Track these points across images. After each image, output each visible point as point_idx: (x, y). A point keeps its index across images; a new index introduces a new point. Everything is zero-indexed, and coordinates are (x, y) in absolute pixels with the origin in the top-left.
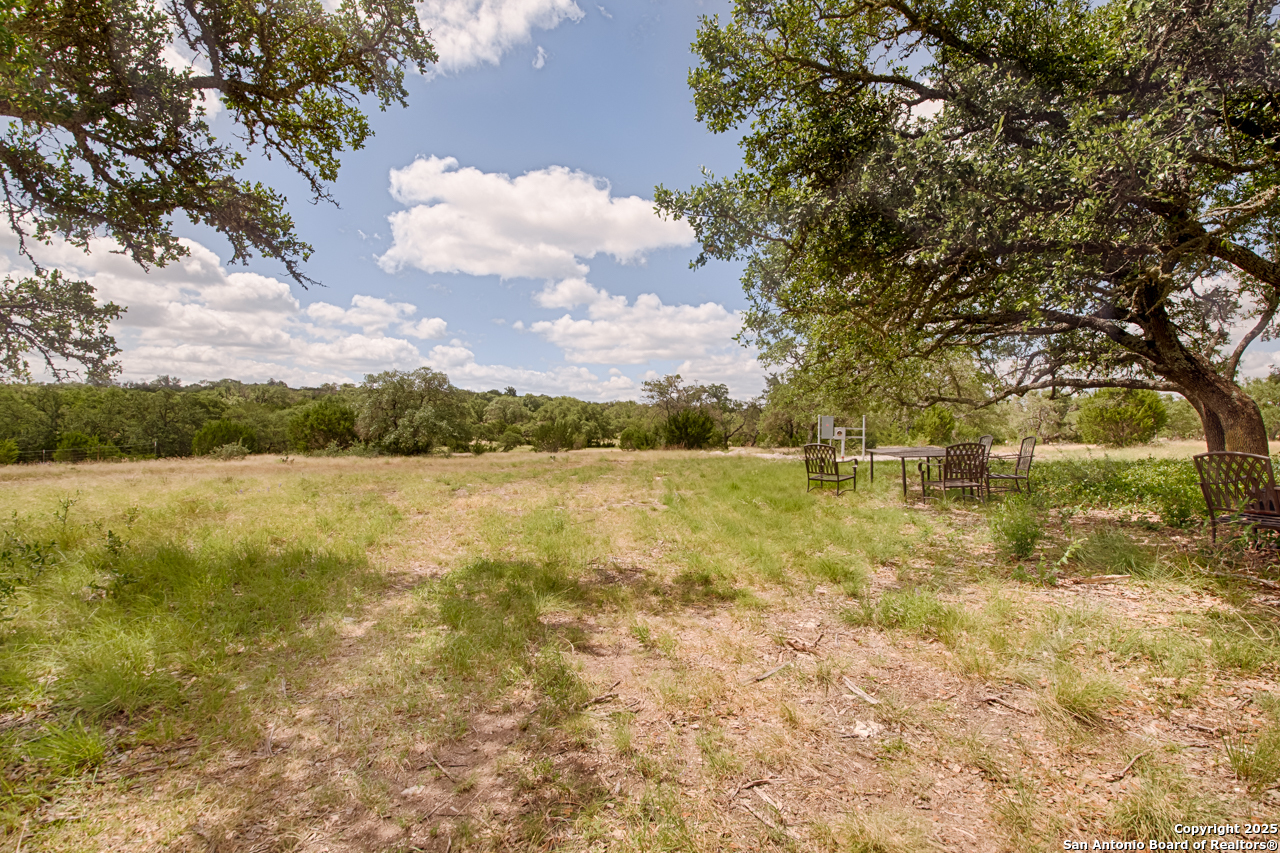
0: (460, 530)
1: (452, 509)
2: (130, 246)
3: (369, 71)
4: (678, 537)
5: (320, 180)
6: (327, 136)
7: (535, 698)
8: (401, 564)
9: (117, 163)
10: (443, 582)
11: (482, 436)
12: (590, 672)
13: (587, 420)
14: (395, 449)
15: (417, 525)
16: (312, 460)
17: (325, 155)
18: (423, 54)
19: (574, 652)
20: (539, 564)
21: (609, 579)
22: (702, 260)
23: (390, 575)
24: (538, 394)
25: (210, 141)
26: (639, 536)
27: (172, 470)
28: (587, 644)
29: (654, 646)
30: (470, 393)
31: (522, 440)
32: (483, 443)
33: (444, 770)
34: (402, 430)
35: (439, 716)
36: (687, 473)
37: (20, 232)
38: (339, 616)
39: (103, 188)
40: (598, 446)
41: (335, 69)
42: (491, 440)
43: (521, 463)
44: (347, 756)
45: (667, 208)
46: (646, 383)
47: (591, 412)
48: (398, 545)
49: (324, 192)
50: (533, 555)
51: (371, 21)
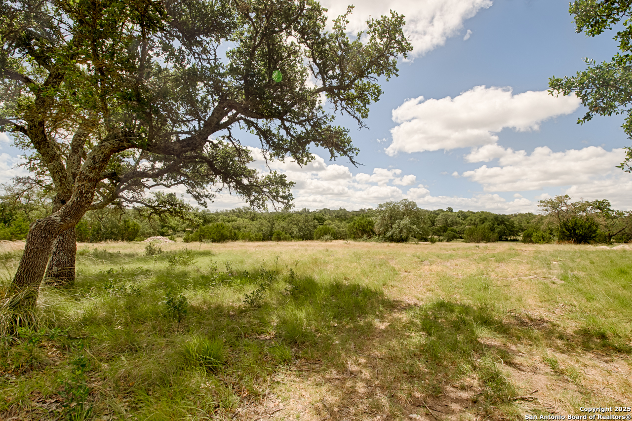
0: (427, 283)
1: (422, 271)
2: (297, 159)
3: (381, 65)
4: (575, 303)
5: (361, 119)
6: (364, 99)
7: (480, 386)
8: (399, 296)
9: (293, 128)
10: (421, 309)
11: (434, 233)
12: (516, 380)
13: (498, 225)
14: (391, 239)
15: (405, 277)
16: (357, 243)
17: (364, 108)
18: (405, 49)
19: (503, 365)
20: (475, 308)
21: (523, 324)
22: (588, 117)
23: (394, 301)
24: (466, 211)
25: (323, 113)
26: (543, 299)
27: (308, 245)
28: (512, 362)
29: (562, 372)
30: (427, 211)
31: (457, 235)
32: (435, 237)
33: (430, 411)
34: (394, 230)
35: (425, 380)
36: (578, 260)
37: (266, 159)
38: (374, 317)
39: (289, 139)
40: (506, 240)
41: (367, 70)
42: (439, 236)
43: (458, 249)
44: (382, 388)
45: (558, 90)
46: (541, 202)
47: (500, 220)
48: (397, 287)
49: (363, 124)
50: (471, 302)
51: (382, 43)
